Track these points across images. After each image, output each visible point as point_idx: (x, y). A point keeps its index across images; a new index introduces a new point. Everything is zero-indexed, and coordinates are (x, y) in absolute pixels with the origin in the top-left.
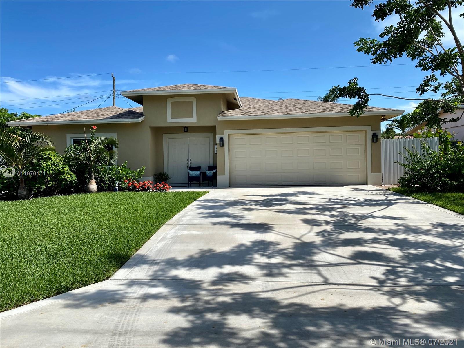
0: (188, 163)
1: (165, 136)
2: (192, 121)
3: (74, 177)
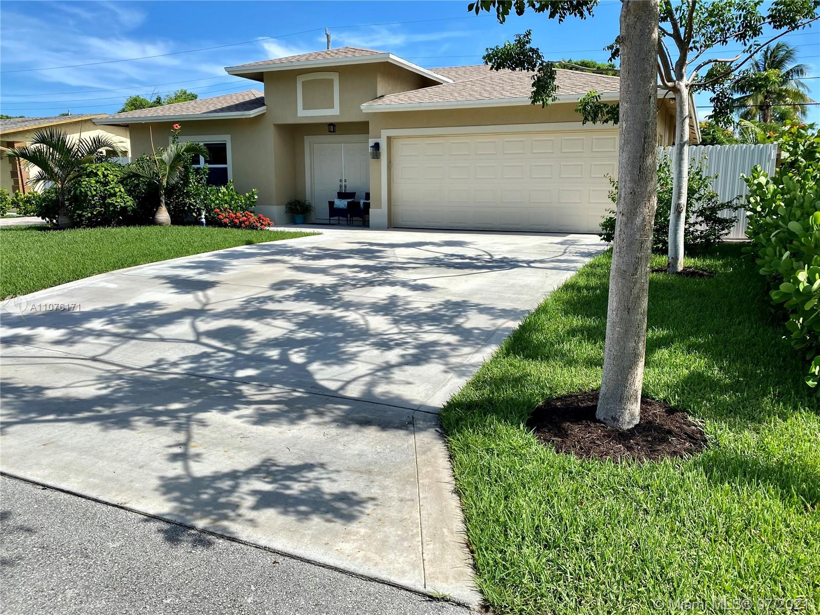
0: (341, 186)
1: (308, 140)
2: (332, 113)
3: (130, 202)
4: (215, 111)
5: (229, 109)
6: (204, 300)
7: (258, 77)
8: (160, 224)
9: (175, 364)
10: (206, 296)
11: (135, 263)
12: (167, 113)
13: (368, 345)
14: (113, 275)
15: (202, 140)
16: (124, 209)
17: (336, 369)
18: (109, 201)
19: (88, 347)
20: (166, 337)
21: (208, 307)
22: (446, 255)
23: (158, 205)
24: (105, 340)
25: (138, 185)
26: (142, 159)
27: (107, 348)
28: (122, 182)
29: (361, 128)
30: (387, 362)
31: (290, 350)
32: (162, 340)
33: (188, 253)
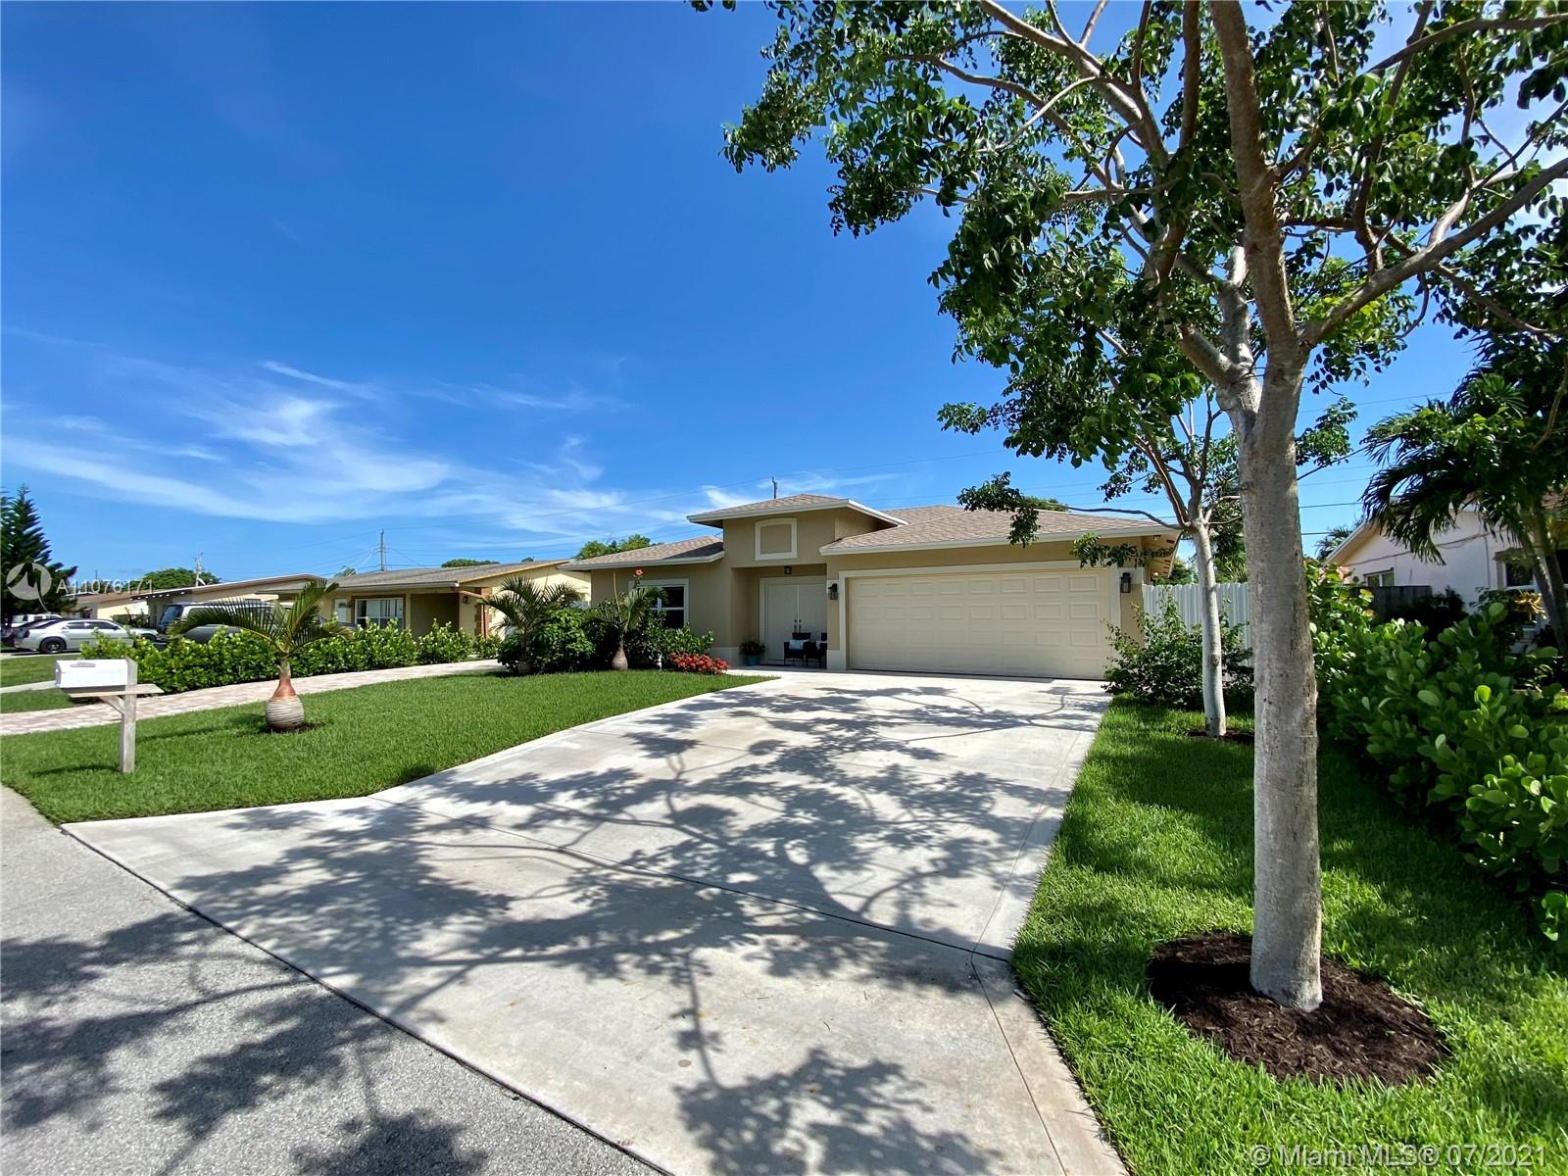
1: (763, 582)
2: (790, 556)
3: (589, 647)
4: (675, 557)
5: (689, 554)
6: (678, 767)
7: (718, 524)
8: (618, 669)
9: (653, 860)
10: (681, 762)
11: (598, 718)
12: (629, 559)
13: (881, 839)
14: (575, 732)
15: (661, 584)
16: (583, 654)
17: (848, 875)
18: (570, 646)
19: (556, 833)
20: (640, 819)
21: (683, 777)
22: (928, 707)
23: (616, 649)
24: (574, 823)
25: (598, 629)
26: (604, 605)
27: (577, 835)
28: (582, 627)
29: (820, 569)
30: (914, 869)
31: (786, 842)
32: (635, 822)
33: (650, 704)
